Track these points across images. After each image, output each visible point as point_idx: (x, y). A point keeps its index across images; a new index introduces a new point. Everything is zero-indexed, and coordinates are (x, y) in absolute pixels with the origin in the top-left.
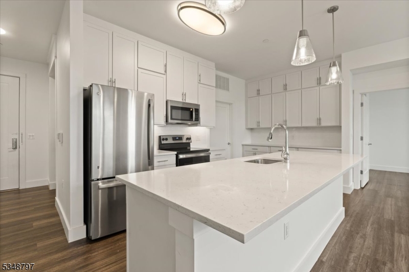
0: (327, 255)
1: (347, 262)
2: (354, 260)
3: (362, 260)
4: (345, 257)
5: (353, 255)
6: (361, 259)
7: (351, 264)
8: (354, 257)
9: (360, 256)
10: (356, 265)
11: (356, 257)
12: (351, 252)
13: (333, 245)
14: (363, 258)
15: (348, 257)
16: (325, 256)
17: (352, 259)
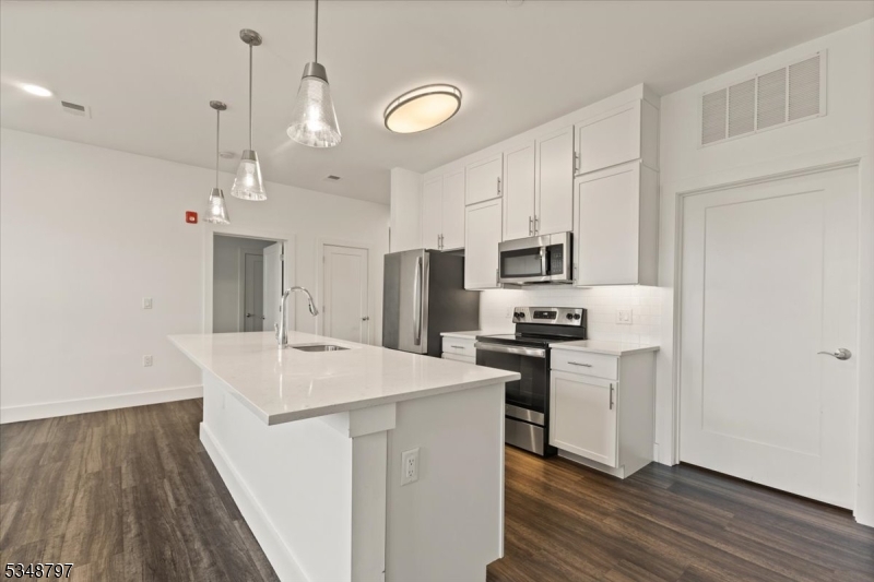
0: (239, 531)
1: (206, 544)
2: (198, 554)
3: (186, 565)
4: (213, 548)
5: (205, 562)
6: (189, 566)
7: (197, 545)
8: (202, 559)
9: (195, 570)
10: (190, 550)
11: (199, 562)
12: (213, 564)
13: (252, 553)
14: (187, 570)
15: (211, 552)
16: (241, 527)
17: (202, 554)
